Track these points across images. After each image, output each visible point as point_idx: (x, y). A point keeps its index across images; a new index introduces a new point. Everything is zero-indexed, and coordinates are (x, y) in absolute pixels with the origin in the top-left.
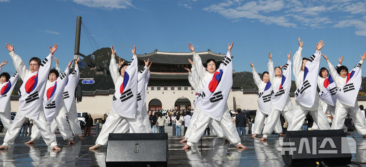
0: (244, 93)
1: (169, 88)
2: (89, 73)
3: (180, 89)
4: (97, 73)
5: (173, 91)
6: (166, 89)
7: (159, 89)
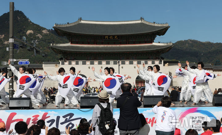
1: (96, 63)
3: (108, 63)
6: (92, 63)
7: (84, 63)
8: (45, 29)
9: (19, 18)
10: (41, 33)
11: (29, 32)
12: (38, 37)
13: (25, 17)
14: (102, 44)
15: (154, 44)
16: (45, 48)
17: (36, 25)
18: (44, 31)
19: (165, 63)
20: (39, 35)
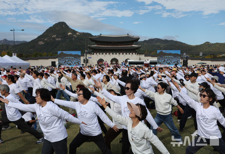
0: (145, 56)
1: (108, 54)
2: (51, 39)
3: (113, 54)
4: (57, 39)
5: (109, 55)
6: (106, 54)
7: (103, 54)
8: (78, 32)
9: (64, 26)
10: (76, 34)
11: (69, 34)
12: (74, 37)
13: (67, 25)
14: (110, 45)
15: (133, 46)
16: (78, 42)
17: (73, 30)
18: (77, 33)
19: (137, 54)
20: (75, 35)
